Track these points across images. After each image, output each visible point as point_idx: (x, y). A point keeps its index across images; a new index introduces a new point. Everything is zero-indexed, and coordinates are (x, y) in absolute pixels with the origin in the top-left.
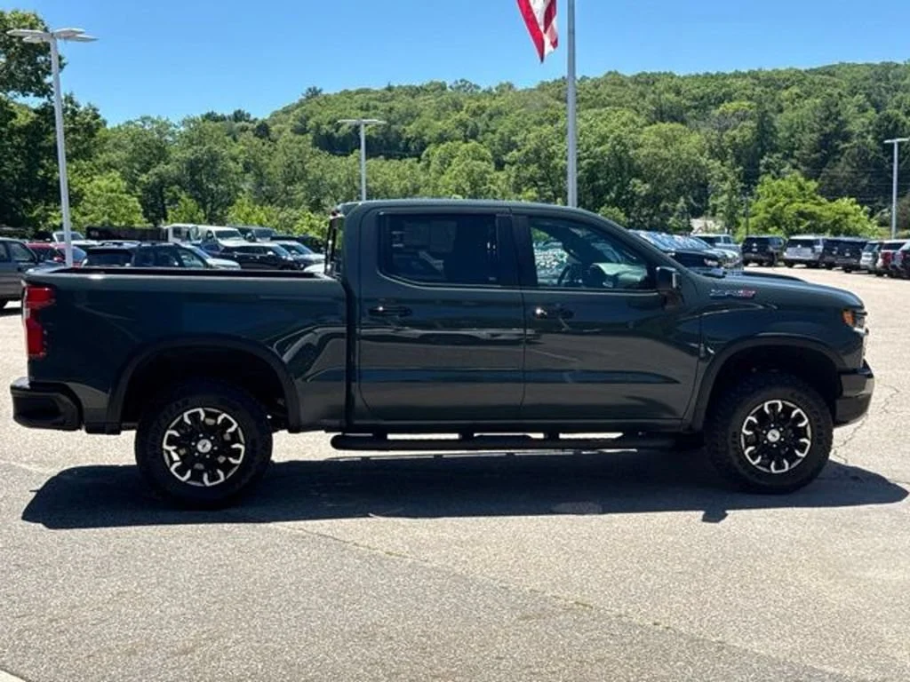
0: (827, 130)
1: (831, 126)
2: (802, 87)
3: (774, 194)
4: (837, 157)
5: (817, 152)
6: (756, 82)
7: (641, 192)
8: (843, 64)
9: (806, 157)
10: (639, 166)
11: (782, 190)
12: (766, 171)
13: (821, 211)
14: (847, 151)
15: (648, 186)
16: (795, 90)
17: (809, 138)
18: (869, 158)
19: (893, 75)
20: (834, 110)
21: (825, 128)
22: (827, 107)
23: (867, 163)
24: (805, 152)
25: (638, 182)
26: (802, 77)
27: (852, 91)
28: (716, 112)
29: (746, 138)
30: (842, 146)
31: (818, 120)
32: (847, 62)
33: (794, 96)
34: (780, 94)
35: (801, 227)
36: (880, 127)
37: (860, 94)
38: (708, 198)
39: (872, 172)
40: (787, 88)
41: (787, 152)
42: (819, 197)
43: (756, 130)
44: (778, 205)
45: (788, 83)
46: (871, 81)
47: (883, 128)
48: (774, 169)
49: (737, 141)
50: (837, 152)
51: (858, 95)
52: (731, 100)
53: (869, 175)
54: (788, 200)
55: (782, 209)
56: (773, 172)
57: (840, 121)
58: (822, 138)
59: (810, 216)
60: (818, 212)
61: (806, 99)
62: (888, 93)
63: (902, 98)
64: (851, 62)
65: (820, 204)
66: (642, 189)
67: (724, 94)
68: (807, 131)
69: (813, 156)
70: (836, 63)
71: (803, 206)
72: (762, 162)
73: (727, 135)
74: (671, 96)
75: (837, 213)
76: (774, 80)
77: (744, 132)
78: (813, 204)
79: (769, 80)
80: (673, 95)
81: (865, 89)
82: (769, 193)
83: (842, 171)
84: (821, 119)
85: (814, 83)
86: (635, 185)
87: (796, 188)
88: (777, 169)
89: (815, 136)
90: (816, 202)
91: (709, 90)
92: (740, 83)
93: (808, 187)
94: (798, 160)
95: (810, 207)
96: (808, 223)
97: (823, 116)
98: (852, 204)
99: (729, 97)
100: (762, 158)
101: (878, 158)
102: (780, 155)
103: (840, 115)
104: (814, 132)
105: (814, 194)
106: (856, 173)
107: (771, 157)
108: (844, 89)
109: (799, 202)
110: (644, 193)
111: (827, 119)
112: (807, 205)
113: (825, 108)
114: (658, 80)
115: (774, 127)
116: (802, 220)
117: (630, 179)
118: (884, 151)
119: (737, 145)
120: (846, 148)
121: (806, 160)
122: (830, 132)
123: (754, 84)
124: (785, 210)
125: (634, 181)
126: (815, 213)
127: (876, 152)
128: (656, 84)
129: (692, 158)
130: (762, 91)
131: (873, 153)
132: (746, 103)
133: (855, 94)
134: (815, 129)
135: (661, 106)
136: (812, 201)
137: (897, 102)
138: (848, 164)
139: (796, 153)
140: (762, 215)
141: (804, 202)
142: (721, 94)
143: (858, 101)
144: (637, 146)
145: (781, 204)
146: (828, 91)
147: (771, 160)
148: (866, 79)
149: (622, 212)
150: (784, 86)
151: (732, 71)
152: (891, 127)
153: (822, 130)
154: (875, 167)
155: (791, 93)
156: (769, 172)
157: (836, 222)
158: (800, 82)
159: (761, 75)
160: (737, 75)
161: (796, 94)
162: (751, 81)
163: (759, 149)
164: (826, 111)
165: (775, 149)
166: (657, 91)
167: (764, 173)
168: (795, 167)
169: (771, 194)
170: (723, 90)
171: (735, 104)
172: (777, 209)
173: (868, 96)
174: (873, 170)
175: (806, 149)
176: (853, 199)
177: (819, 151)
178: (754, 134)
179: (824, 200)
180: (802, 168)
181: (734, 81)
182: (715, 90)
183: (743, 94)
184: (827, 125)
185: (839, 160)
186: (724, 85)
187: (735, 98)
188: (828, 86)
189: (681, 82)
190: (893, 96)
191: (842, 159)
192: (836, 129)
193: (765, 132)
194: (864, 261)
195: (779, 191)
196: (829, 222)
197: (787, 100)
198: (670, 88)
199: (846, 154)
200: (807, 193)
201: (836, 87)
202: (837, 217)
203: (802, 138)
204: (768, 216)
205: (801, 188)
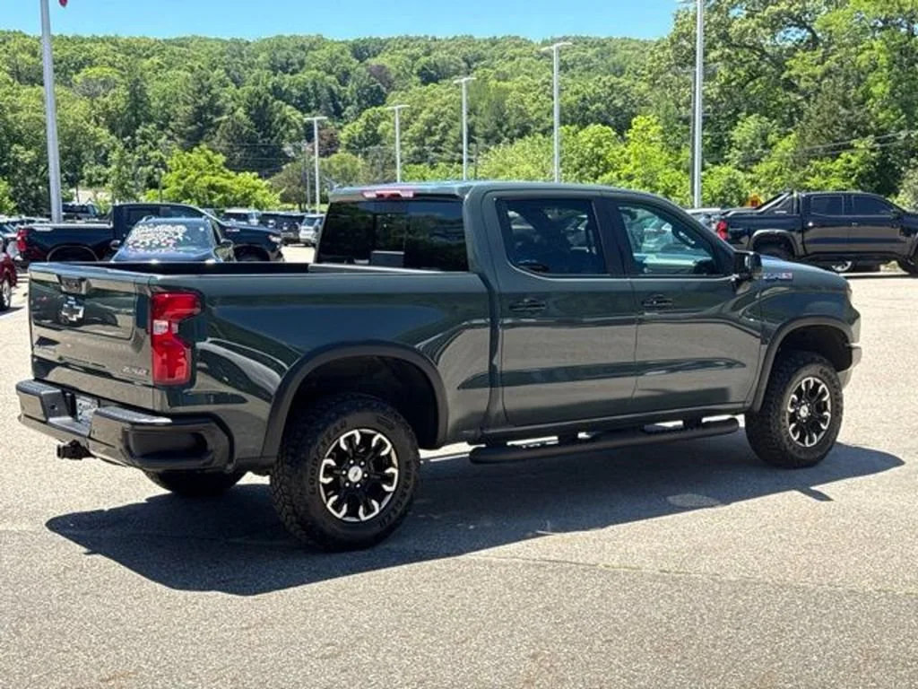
0: (201, 103)
1: (204, 100)
2: (162, 58)
3: (184, 166)
4: (211, 130)
5: (192, 124)
6: (116, 49)
7: (26, 158)
8: (195, 37)
9: (182, 129)
10: (19, 131)
11: (191, 163)
12: (143, 141)
13: (232, 184)
14: (222, 125)
15: (32, 153)
16: (156, 59)
17: (183, 111)
18: (244, 132)
19: (247, 52)
20: (206, 84)
21: (199, 101)
22: (200, 79)
23: (241, 137)
24: (180, 123)
25: (21, 148)
26: (161, 48)
27: (211, 65)
28: (78, 78)
29: (119, 107)
30: (216, 120)
31: (191, 92)
32: (199, 35)
33: (157, 67)
34: (142, 63)
35: (215, 200)
36: (251, 103)
37: (221, 69)
38: (82, 167)
39: (246, 147)
40: (148, 57)
41: (161, 122)
42: (227, 171)
43: (128, 98)
44: (189, 177)
45: (148, 52)
46: (227, 56)
47: (254, 104)
48: (151, 139)
49: (110, 108)
50: (211, 125)
51: (218, 70)
52: (91, 66)
53: (245, 149)
54: (197, 173)
55: (193, 182)
56: (150, 143)
57: (213, 95)
58: (196, 110)
59: (222, 189)
60: (229, 185)
61: (168, 70)
62: (246, 69)
63: (259, 75)
64: (203, 36)
65: (229, 178)
66: (26, 156)
67: (84, 59)
68: (182, 103)
69: (189, 128)
70: (189, 35)
71: (214, 179)
72: (138, 131)
73: (98, 102)
74: (27, 56)
75: (247, 187)
76: (134, 48)
77: (117, 99)
78: (222, 177)
79: (128, 47)
80: (29, 55)
81: (224, 64)
82: (178, 166)
83: (218, 145)
84: (194, 92)
85: (174, 54)
86: (17, 152)
87: (205, 161)
88: (154, 139)
89: (189, 108)
90: (225, 175)
91: (67, 53)
92: (98, 49)
93: (216, 160)
94: (173, 131)
95: (219, 180)
96: (221, 196)
97: (196, 89)
98: (254, 178)
99: (90, 62)
100: (138, 128)
101: (251, 133)
102: (154, 125)
103: (212, 88)
104: (188, 104)
105: (222, 168)
106: (231, 147)
107: (147, 127)
108: (203, 63)
109: (210, 175)
110: (28, 160)
111: (199, 92)
112: (217, 178)
113: (198, 81)
114: (9, 39)
115: (146, 96)
116: (214, 193)
117: (11, 145)
118: (256, 127)
119: (109, 113)
120: (220, 122)
121: (182, 132)
122: (204, 105)
123: (115, 51)
124: (197, 183)
125: (15, 147)
126: (226, 186)
127: (249, 127)
128: (7, 43)
129: (79, 124)
130: (123, 58)
131: (246, 128)
132: (109, 70)
133: (215, 68)
134: (189, 102)
135: (17, 67)
136: (221, 174)
137: (254, 79)
138: (224, 137)
139: (172, 124)
140: (174, 187)
141: (214, 175)
142: (80, 58)
143: (219, 75)
144: (14, 110)
145: (193, 176)
146: (189, 63)
147: (147, 130)
148: (222, 54)
149: (5, 180)
150: (144, 55)
151: (89, 36)
152: (261, 103)
153: (195, 102)
154: (248, 142)
155: (152, 62)
156: (146, 143)
157: (245, 196)
158: (160, 51)
159: (119, 41)
160: (94, 40)
161: (158, 64)
162: (111, 46)
163: (134, 119)
164: (198, 84)
165: (150, 120)
166: (10, 50)
167: (141, 143)
168: (170, 138)
169: (181, 167)
170: (83, 55)
171: (97, 70)
172: (189, 181)
173: (227, 71)
174: (248, 144)
175: (181, 121)
176: (255, 174)
177: (195, 124)
178: (127, 102)
179: (232, 174)
180: (178, 140)
181: (93, 45)
182: (74, 54)
183: (104, 60)
184: (200, 98)
185: (214, 133)
186: (83, 49)
187: (97, 64)
188: (189, 58)
189: (36, 43)
190: (250, 73)
191: (218, 133)
192: (210, 102)
193: (137, 99)
194: (304, 235)
195: (189, 164)
196: (238, 196)
197: (149, 70)
198: (25, 48)
199: (220, 128)
200: (216, 166)
201: (196, 60)
202: (247, 191)
203: (177, 110)
204: (181, 188)
205: (210, 162)
